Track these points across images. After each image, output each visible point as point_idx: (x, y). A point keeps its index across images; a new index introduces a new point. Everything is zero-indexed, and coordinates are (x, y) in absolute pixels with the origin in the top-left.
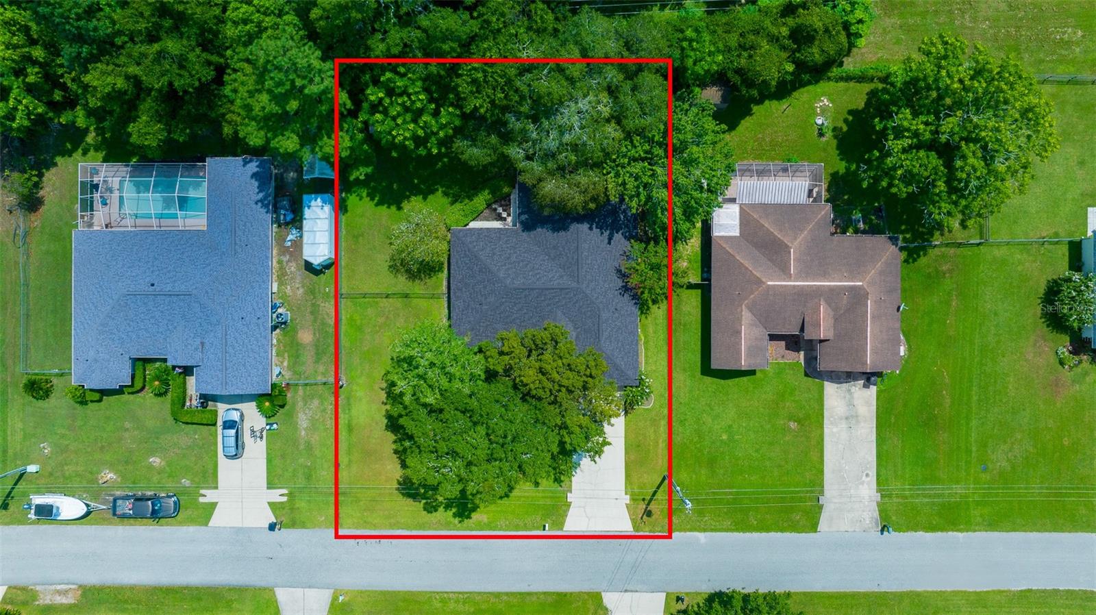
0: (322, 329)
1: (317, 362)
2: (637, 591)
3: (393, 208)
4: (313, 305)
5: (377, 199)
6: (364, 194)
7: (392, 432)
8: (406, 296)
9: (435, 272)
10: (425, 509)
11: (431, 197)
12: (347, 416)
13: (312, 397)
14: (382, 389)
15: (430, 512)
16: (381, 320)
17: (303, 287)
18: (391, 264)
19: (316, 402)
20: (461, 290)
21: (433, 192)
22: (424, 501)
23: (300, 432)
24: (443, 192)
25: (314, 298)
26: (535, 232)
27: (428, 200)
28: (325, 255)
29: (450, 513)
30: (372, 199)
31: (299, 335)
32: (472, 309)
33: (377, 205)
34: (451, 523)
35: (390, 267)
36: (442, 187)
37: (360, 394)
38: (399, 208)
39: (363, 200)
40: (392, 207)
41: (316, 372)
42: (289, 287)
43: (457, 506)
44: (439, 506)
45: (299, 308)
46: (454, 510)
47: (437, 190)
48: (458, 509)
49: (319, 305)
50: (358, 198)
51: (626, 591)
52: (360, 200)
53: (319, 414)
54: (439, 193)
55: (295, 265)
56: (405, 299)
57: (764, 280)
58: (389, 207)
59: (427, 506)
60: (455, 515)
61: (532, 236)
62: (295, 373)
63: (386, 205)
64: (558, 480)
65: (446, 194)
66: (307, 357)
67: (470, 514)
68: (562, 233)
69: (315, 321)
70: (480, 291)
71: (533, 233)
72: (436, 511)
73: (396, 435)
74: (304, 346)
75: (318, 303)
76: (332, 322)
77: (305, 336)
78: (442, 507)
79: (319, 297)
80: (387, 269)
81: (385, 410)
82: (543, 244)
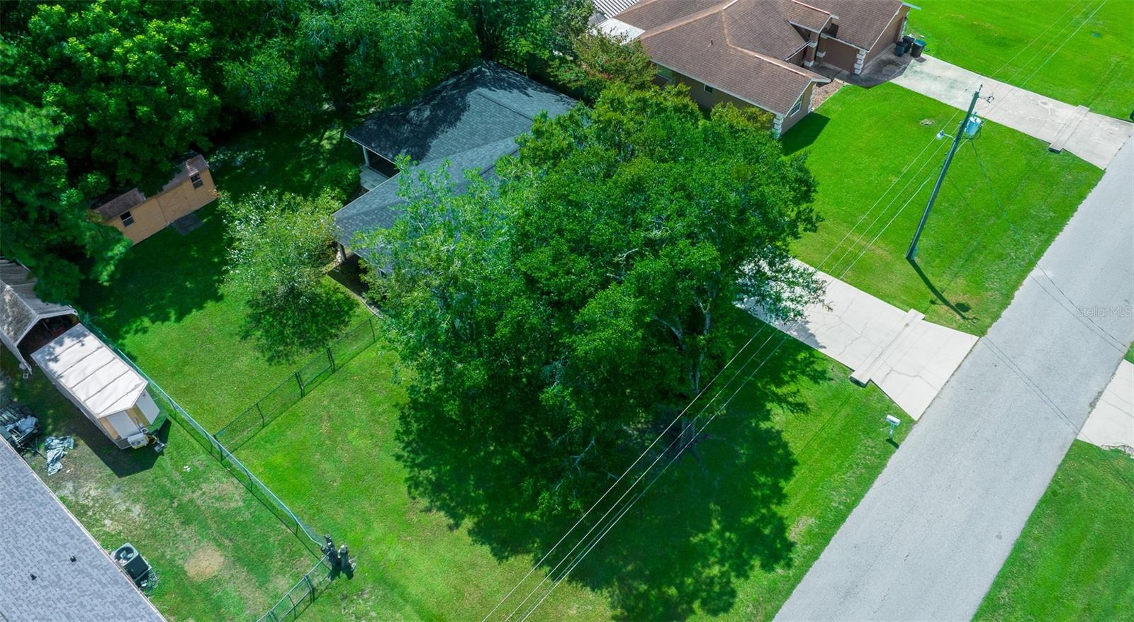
0: (230, 526)
1: (264, 581)
2: (1100, 393)
3: (210, 304)
4: (179, 509)
5: (172, 313)
6: (147, 324)
7: (515, 552)
9: (347, 313)
10: (715, 613)
12: (408, 608)
14: (428, 510)
15: (727, 608)
17: (135, 501)
18: (269, 355)
22: (696, 605)
25: (172, 497)
29: (757, 573)
30: (165, 319)
31: (191, 573)
33: (179, 319)
34: (775, 582)
35: (270, 360)
37: (394, 552)
38: (219, 298)
39: (152, 330)
40: (206, 305)
42: (108, 522)
43: (753, 552)
44: (728, 582)
45: (154, 536)
46: (756, 562)
48: (760, 554)
49: (191, 501)
50: (140, 334)
51: (1092, 405)
52: (147, 332)
55: (93, 485)
58: (200, 309)
59: (712, 606)
60: (767, 567)
63: (194, 310)
64: (818, 377)
67: (784, 540)
69: (204, 527)
72: (733, 594)
73: (528, 552)
74: (216, 581)
75: (185, 499)
76: (237, 503)
77: (204, 564)
78: (733, 580)
79: (181, 490)
80: (270, 364)
81: (466, 533)
82: (454, 146)
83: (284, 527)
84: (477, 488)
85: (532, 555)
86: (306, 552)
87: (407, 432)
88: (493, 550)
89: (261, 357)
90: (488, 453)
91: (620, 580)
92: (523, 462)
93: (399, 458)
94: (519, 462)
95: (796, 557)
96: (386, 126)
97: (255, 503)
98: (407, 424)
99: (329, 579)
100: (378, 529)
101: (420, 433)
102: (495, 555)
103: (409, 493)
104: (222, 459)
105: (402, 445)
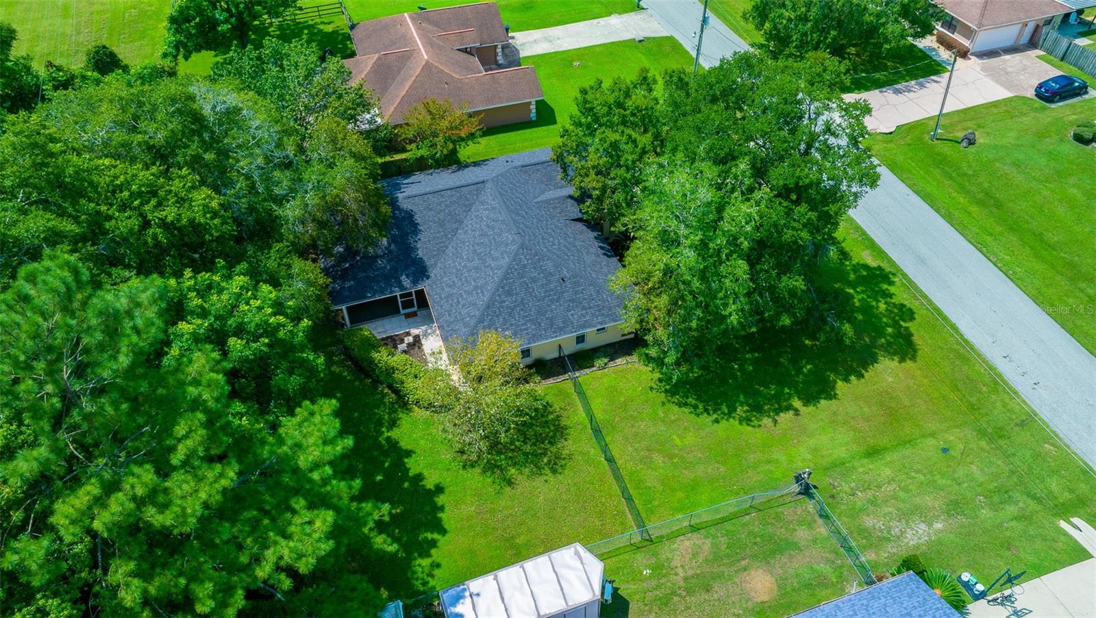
0: (728, 556)
1: (796, 546)
3: (441, 500)
4: (690, 591)
5: (429, 536)
6: (426, 562)
7: (832, 388)
8: (597, 432)
10: (912, 318)
11: (404, 444)
12: (855, 463)
13: (865, 533)
14: (775, 422)
15: (911, 312)
16: (658, 459)
18: (547, 471)
19: (869, 522)
20: (551, 319)
21: (393, 444)
22: (903, 324)
23: (941, 531)
24: (390, 428)
25: (674, 593)
26: (425, 259)
27: (409, 448)
28: (577, 553)
29: (893, 289)
30: (433, 543)
31: (765, 598)
32: (576, 293)
33: (443, 531)
35: (554, 471)
36: (381, 433)
37: (804, 454)
38: (439, 489)
39: (438, 560)
40: (440, 504)
41: (815, 541)
43: (877, 285)
44: (894, 304)
46: (885, 286)
47: (388, 439)
48: (880, 282)
49: (686, 579)
50: (436, 572)
52: (438, 566)
53: (887, 510)
54: (394, 434)
56: (604, 432)
57: (424, 63)
58: (442, 509)
59: (907, 318)
61: (432, 262)
62: (842, 579)
63: (440, 515)
65: (393, 424)
66: (798, 566)
67: (874, 269)
68: (418, 218)
69: (720, 576)
70: (543, 286)
71: (429, 262)
72: (903, 306)
73: (835, 382)
74: (781, 583)
75: (682, 584)
76: (707, 545)
77: (759, 586)
78: (893, 301)
79: (669, 584)
80: (560, 473)
81: (805, 408)
82: (440, 243)
83: (748, 517)
84: (769, 388)
85: (838, 381)
86: (780, 510)
87: (695, 407)
88: (825, 398)
89: (545, 478)
90: (739, 370)
91: (875, 348)
92: (756, 355)
93: (717, 421)
94: (756, 358)
95: (888, 269)
96: (361, 275)
97: (712, 531)
98: (686, 404)
99: (813, 501)
100: (779, 455)
101: (699, 399)
102: (831, 399)
103: (754, 426)
104: (652, 541)
105: (705, 415)
